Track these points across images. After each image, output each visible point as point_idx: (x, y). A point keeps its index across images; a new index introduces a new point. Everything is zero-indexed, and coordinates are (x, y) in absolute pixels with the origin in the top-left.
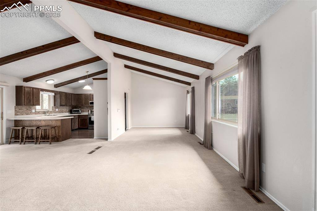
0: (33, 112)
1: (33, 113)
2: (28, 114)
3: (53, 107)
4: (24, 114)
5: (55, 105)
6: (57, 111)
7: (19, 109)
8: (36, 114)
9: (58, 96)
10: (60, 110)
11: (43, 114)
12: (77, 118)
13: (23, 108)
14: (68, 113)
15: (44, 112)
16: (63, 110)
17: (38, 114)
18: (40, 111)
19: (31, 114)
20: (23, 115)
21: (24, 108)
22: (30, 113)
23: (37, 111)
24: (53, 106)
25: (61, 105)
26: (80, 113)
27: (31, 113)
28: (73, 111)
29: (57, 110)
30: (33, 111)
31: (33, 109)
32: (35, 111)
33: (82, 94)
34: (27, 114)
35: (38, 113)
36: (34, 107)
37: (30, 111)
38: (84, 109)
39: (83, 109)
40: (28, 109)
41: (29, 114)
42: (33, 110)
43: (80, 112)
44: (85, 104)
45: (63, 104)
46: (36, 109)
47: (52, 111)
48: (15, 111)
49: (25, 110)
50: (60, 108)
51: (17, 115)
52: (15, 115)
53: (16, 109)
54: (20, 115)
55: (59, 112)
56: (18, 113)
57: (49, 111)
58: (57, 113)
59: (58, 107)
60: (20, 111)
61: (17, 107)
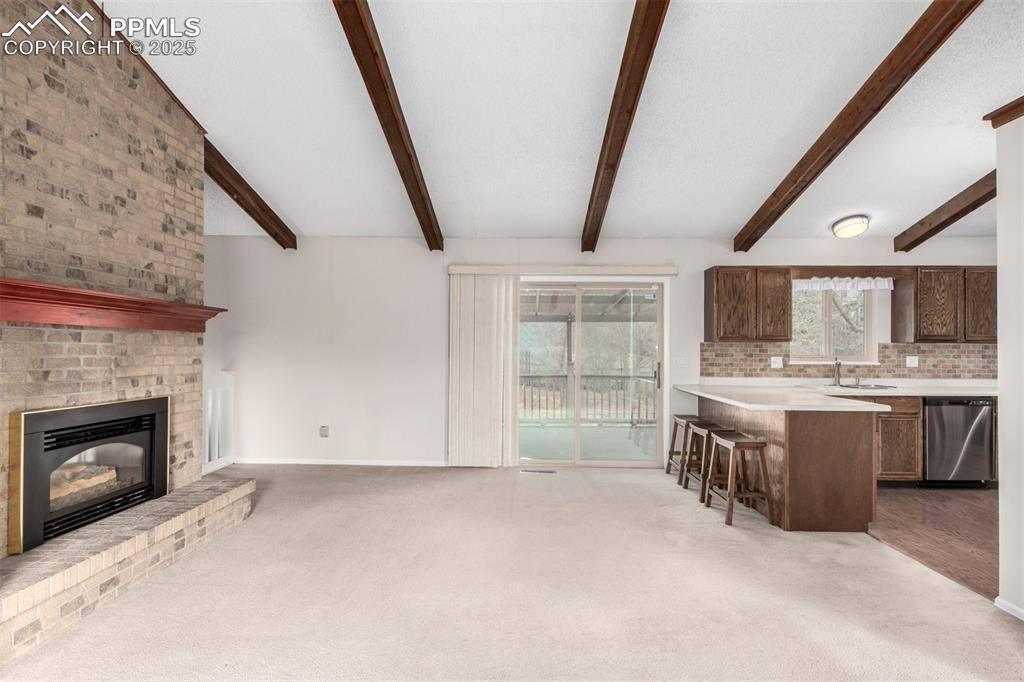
0: (773, 366)
1: (775, 370)
2: (751, 375)
3: (883, 347)
4: (735, 373)
5: (896, 335)
6: (911, 370)
7: (717, 355)
8: (790, 376)
9: (909, 292)
10: (934, 361)
11: (828, 376)
13: (731, 350)
15: (830, 370)
17: (797, 376)
18: (809, 366)
19: (767, 376)
20: (731, 375)
21: (736, 350)
22: (762, 370)
23: (791, 362)
24: (887, 340)
27: (766, 371)
29: (912, 361)
30: (777, 362)
31: (775, 355)
32: (785, 365)
34: (746, 375)
35: (800, 371)
36: (780, 347)
37: (760, 361)
40: (751, 355)
41: (757, 376)
42: (772, 358)
45: (943, 331)
46: (788, 356)
47: (877, 367)
48: (703, 360)
49: (742, 359)
50: (932, 352)
51: (708, 375)
52: (702, 374)
53: (706, 354)
54: (718, 375)
55: (929, 371)
56: (711, 369)
57: (858, 367)
58: (910, 377)
59: (919, 347)
60: (720, 360)
61: (710, 347)
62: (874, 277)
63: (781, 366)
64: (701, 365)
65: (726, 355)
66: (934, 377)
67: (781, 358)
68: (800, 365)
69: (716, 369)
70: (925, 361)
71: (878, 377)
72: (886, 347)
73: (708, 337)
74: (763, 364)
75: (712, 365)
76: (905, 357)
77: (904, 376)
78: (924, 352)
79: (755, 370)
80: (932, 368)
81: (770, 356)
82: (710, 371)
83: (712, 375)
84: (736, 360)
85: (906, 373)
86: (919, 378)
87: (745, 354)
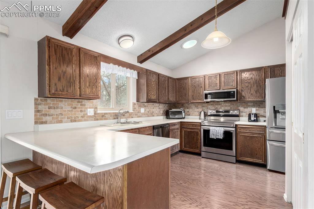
0: (89, 114)
1: (90, 117)
2: (75, 121)
3: (134, 104)
5: (138, 100)
6: (142, 114)
7: (49, 108)
8: (97, 120)
9: (143, 81)
10: (148, 110)
11: (115, 119)
12: (178, 129)
13: (61, 104)
14: (162, 117)
15: (116, 115)
16: (154, 110)
17: (101, 119)
18: (106, 114)
19: (85, 120)
20: (61, 122)
21: (65, 106)
22: (82, 117)
23: (98, 112)
24: (135, 101)
25: (149, 101)
26: (184, 118)
27: (85, 118)
28: (170, 113)
29: (142, 110)
30: (90, 112)
31: (90, 108)
32: (95, 113)
33: (188, 78)
34: (72, 121)
35: (102, 116)
36: (93, 102)
37: (81, 111)
38: (190, 110)
39: (188, 110)
40: (75, 108)
41: (79, 121)
42: (89, 110)
43: (184, 116)
44: (193, 99)
45: (154, 97)
46: (96, 108)
47: (132, 113)
48: (37, 111)
49: (69, 111)
50: (147, 106)
51: (42, 123)
52: (36, 123)
53: (40, 107)
54: (51, 123)
56: (44, 119)
58: (142, 117)
59: (144, 104)
60: (52, 111)
61: (43, 101)
63: (93, 114)
64: (35, 115)
65: (57, 108)
66: (148, 116)
67: (93, 109)
68: (102, 113)
69: (48, 118)
70: (146, 110)
71: (132, 118)
72: (135, 104)
73: (41, 93)
74: (83, 113)
75: (46, 115)
76: (140, 108)
77: (140, 117)
78: (145, 106)
79: (78, 117)
80: (147, 113)
81: (87, 108)
82: (44, 120)
83: (45, 123)
84: (65, 111)
86: (145, 117)
87: (71, 107)
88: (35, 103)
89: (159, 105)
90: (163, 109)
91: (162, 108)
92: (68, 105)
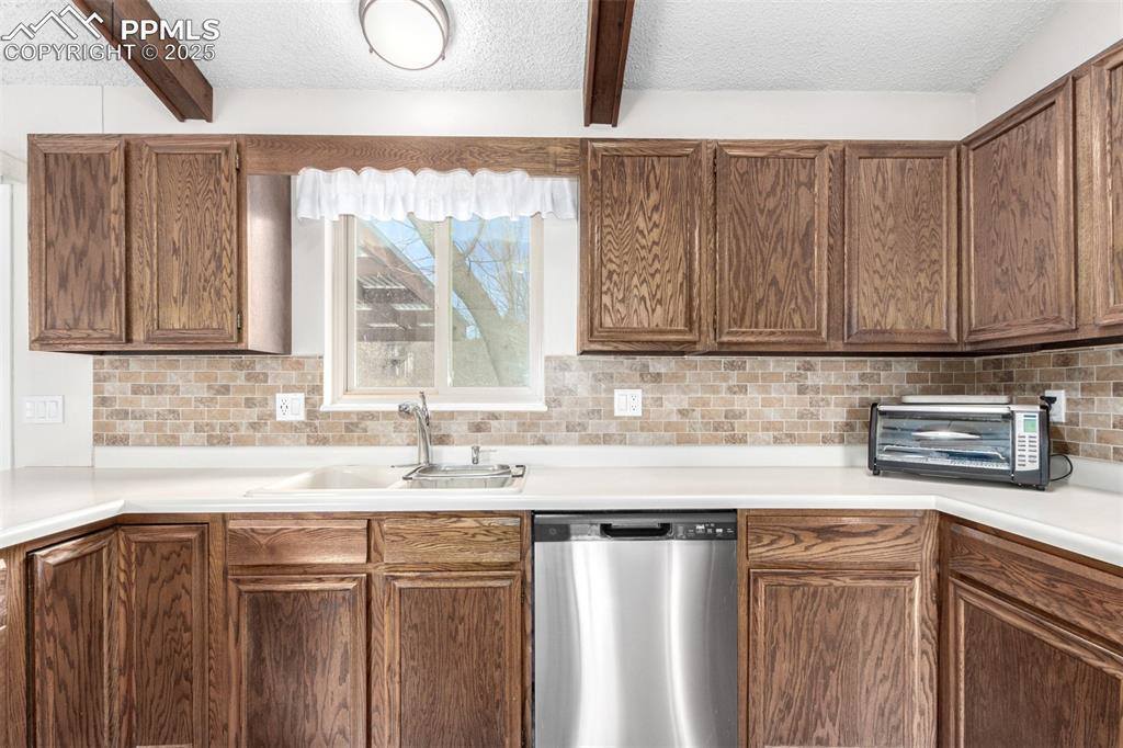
0: (281, 416)
1: (287, 426)
2: (224, 441)
3: (559, 365)
4: (185, 436)
6: (627, 424)
7: (136, 390)
8: (324, 441)
10: (677, 401)
13: (172, 377)
14: (835, 454)
16: (751, 401)
17: (341, 441)
18: (372, 416)
19: (266, 442)
20: (173, 441)
22: (253, 426)
23: (328, 407)
27: (264, 430)
29: (628, 402)
30: (289, 407)
31: (288, 389)
32: (311, 414)
34: (212, 441)
35: (350, 428)
37: (250, 403)
40: (226, 390)
41: (241, 442)
42: (280, 397)
46: (317, 390)
47: (541, 416)
48: (102, 401)
49: (201, 401)
50: (675, 377)
51: (115, 441)
52: (98, 440)
53: (110, 388)
54: (140, 443)
55: (668, 426)
56: (121, 427)
57: (494, 416)
58: (622, 442)
59: (646, 366)
60: (144, 402)
61: (117, 368)
62: (472, 169)
63: (302, 417)
64: (96, 415)
65: (161, 389)
66: (685, 440)
67: (301, 396)
68: (347, 414)
69: (132, 427)
70: (659, 402)
71: (543, 442)
72: (561, 364)
74: (256, 411)
75: (124, 415)
76: (611, 391)
77: (607, 440)
78: (657, 377)
79: (236, 427)
80: (675, 418)
81: (273, 391)
82: (119, 432)
83: (122, 441)
84: (187, 402)
85: (613, 430)
86: (645, 444)
87: (210, 387)
88: (95, 374)
89: (809, 367)
90: (857, 397)
91: (836, 390)
92: (201, 380)
